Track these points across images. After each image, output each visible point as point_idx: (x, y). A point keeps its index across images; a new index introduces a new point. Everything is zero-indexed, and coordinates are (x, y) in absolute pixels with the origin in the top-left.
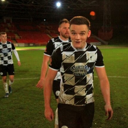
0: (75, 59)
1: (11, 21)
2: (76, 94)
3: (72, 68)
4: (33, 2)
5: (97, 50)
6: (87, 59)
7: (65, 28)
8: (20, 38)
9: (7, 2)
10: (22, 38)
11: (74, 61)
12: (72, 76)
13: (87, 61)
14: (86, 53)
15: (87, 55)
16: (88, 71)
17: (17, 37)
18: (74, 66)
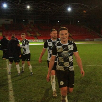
0: (63, 50)
1: (34, 23)
2: (65, 66)
3: (62, 54)
4: (50, 8)
5: (73, 44)
6: (69, 48)
7: (54, 34)
8: (40, 35)
9: (31, 9)
10: (41, 35)
11: (62, 51)
12: (62, 58)
13: (69, 50)
14: (68, 46)
15: (68, 47)
16: (70, 55)
17: (38, 34)
18: (63, 53)
